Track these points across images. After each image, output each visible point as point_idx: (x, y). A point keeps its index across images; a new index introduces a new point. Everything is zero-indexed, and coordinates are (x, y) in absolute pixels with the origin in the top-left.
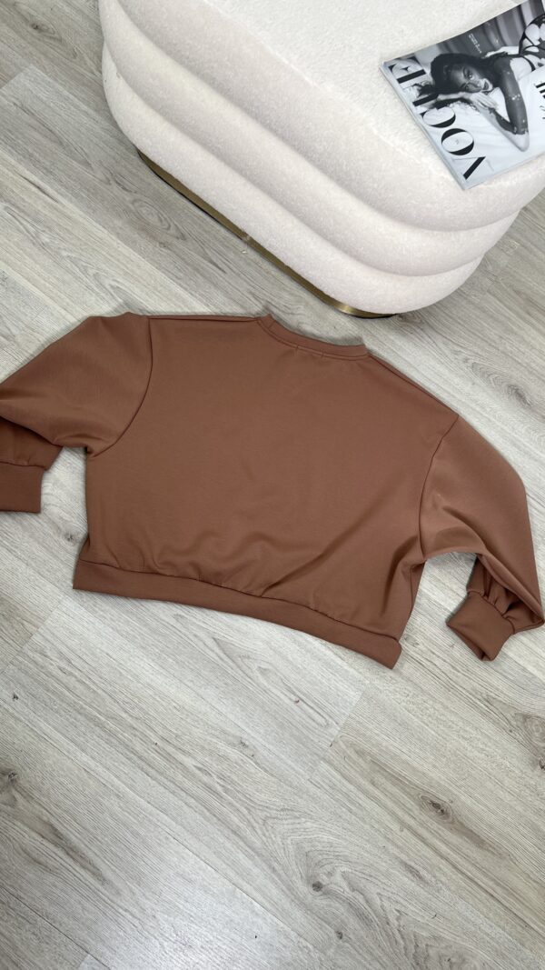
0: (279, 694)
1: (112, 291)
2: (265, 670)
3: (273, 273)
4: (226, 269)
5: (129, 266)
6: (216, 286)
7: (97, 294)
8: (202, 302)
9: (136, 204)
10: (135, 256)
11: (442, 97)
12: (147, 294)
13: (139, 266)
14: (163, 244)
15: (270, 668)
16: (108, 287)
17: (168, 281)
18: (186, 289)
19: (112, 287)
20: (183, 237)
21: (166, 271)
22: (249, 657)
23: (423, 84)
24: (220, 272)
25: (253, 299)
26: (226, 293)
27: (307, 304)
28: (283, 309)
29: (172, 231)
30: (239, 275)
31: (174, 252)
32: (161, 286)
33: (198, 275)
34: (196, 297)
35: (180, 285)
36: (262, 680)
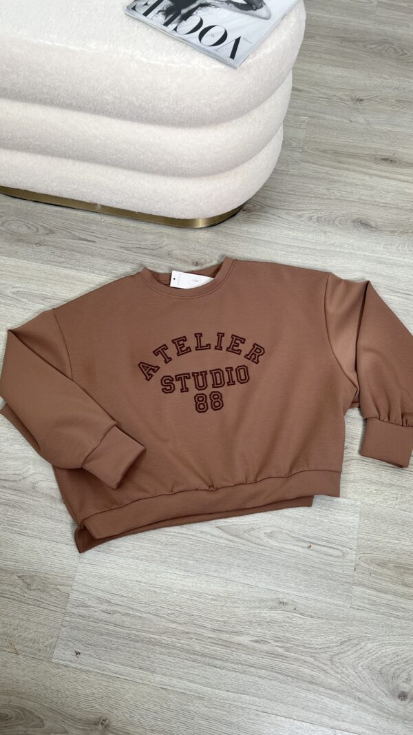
0: (292, 547)
1: (14, 296)
2: (271, 533)
3: (132, 225)
4: (93, 239)
5: (20, 272)
6: (92, 255)
7: (5, 304)
8: (87, 271)
9: (6, 225)
10: (21, 262)
11: (184, 11)
12: (43, 286)
13: (27, 269)
14: (39, 244)
15: (274, 529)
16: (10, 295)
17: (55, 269)
18: (71, 268)
19: (13, 293)
20: (51, 232)
21: (48, 262)
22: (253, 529)
23: (165, 9)
24: (91, 244)
25: (125, 251)
26: (103, 256)
27: (168, 235)
28: (152, 247)
29: (41, 231)
30: (106, 239)
31: (49, 245)
32: (51, 275)
33: (77, 254)
34: (80, 270)
35: (65, 267)
36: (273, 543)
